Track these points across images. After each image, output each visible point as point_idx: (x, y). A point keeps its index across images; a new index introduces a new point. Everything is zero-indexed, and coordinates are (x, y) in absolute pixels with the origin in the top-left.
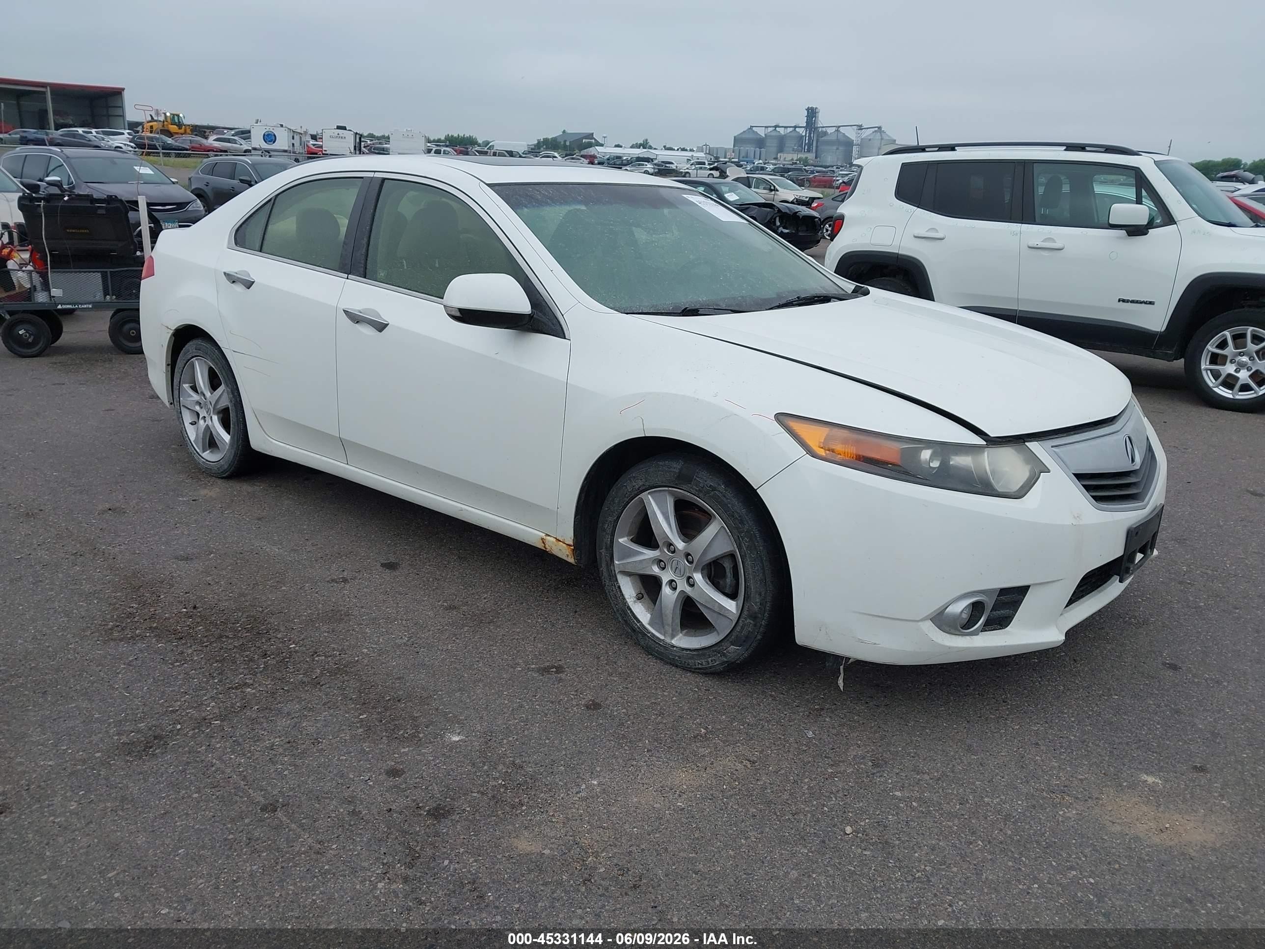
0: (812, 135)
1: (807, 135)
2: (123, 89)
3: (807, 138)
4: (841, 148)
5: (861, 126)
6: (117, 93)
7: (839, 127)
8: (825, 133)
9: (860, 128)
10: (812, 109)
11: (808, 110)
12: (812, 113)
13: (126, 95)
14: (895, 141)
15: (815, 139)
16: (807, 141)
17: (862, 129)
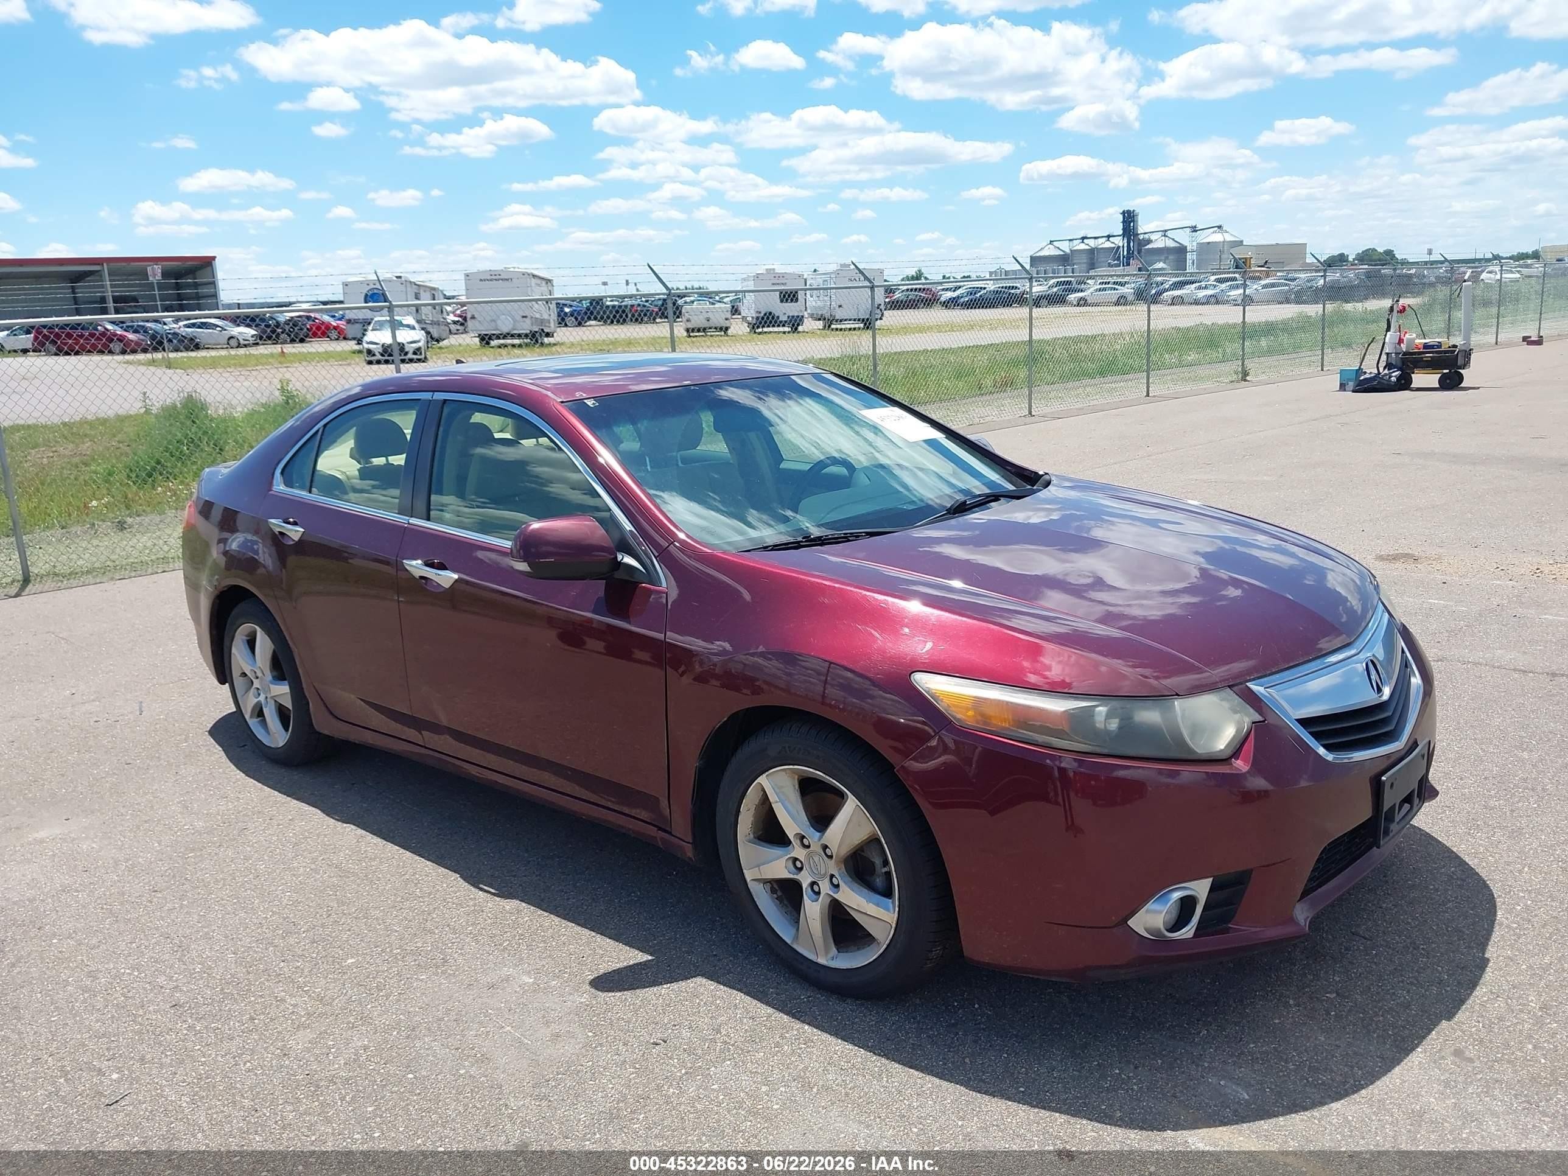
0: (1132, 244)
1: (1126, 245)
2: (214, 258)
3: (1125, 249)
4: (1171, 257)
5: (1195, 227)
6: (207, 263)
7: (1166, 231)
8: (1149, 241)
9: (1194, 229)
10: (1129, 212)
11: (1123, 213)
12: (1129, 218)
13: (218, 264)
14: (1242, 242)
15: (1136, 248)
16: (1125, 253)
17: (1196, 231)
